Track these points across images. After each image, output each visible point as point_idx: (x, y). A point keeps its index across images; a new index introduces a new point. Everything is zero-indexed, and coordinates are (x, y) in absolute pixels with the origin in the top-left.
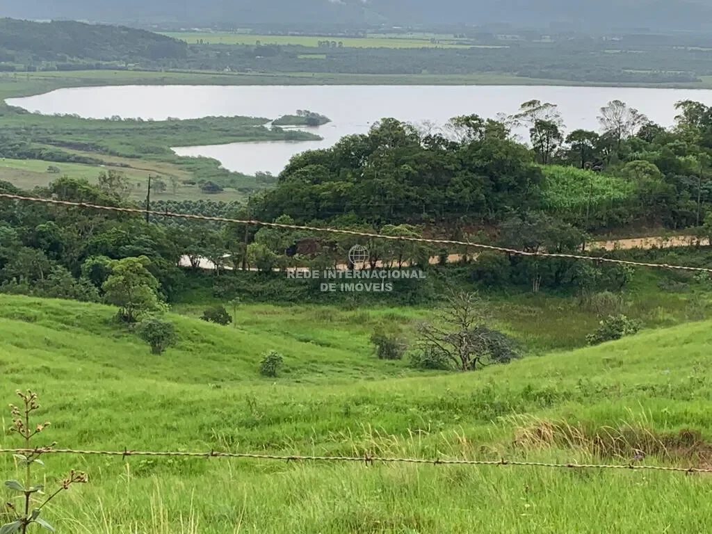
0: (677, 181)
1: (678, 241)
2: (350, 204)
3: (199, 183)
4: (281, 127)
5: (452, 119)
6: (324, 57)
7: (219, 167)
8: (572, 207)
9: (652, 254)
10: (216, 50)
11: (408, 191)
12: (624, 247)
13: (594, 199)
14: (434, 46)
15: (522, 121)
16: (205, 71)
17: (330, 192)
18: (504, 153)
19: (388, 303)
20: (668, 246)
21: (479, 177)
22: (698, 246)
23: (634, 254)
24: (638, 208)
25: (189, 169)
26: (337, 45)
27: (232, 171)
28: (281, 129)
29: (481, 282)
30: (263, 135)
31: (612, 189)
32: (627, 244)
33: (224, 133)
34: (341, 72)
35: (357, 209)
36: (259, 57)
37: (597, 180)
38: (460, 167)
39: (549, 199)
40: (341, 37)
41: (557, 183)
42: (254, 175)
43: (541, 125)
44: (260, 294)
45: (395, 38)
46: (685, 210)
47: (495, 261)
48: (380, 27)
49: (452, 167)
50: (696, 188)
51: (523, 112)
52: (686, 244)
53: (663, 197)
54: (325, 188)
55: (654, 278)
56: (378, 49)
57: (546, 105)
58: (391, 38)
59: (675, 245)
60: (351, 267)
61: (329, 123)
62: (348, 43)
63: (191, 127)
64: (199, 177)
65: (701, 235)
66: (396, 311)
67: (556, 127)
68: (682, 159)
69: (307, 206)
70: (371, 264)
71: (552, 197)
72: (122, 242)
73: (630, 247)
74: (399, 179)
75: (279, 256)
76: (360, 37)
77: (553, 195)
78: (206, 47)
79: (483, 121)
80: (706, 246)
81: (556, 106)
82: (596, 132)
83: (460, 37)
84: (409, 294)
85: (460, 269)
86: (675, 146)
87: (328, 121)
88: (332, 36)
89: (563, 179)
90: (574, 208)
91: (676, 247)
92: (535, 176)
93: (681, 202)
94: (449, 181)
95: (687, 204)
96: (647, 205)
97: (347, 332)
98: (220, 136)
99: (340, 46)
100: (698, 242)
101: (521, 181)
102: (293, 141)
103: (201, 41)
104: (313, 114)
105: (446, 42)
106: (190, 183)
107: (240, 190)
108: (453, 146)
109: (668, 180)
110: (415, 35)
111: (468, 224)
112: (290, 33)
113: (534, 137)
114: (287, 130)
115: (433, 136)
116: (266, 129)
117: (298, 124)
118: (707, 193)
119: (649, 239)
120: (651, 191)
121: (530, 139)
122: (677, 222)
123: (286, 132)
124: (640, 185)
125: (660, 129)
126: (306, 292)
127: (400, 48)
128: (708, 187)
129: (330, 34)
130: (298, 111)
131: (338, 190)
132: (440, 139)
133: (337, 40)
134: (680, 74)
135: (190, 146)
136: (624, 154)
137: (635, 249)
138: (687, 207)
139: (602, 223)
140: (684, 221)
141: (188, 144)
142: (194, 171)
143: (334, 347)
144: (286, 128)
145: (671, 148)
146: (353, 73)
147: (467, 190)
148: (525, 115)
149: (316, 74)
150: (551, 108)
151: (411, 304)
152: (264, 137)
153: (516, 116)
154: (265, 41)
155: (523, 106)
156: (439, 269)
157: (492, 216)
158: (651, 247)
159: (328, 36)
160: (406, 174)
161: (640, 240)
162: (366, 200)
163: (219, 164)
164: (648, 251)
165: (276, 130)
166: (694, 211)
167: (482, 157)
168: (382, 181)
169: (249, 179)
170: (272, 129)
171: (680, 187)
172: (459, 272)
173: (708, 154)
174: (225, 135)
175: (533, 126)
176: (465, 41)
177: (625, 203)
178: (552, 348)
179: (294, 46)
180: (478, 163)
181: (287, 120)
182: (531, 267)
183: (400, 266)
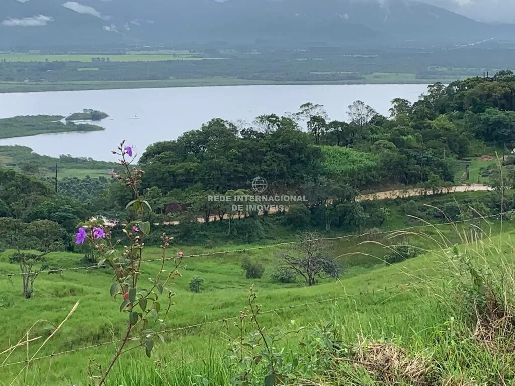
0: (406, 153)
1: (413, 193)
2: (197, 178)
3: (19, 164)
4: (73, 121)
5: (257, 117)
6: (97, 69)
7: (32, 152)
8: (342, 173)
9: (398, 201)
10: (16, 67)
11: (236, 166)
12: (380, 198)
13: (355, 167)
14: (176, 59)
15: (301, 117)
16: (9, 82)
17: (183, 170)
18: (297, 139)
19: (234, 242)
20: (407, 196)
21: (282, 156)
22: (426, 195)
23: (386, 202)
24: (383, 172)
25: (9, 155)
26: (106, 61)
27: (42, 155)
28: (73, 123)
29: (292, 225)
30: (61, 128)
31: (365, 160)
32: (382, 196)
33: (32, 127)
34: (110, 80)
35: (202, 180)
36: (49, 71)
37: (354, 154)
38: (269, 149)
39: (327, 169)
40: (108, 54)
41: (330, 157)
42: (59, 158)
43: (315, 119)
44: (147, 241)
45: (147, 54)
46: (414, 172)
47: (302, 211)
48: (134, 46)
49: (264, 149)
50: (419, 157)
51: (301, 111)
52: (418, 194)
53: (399, 163)
54: (178, 168)
55: (401, 218)
56: (136, 62)
57: (316, 105)
58: (143, 54)
59: (412, 195)
60: (207, 220)
61: (107, 117)
62: (114, 59)
63: (6, 124)
64: (18, 160)
65: (428, 188)
66: (243, 247)
67: (324, 120)
68: (405, 138)
69: (167, 180)
70: (220, 217)
71: (328, 167)
72: (52, 210)
73: (383, 198)
74: (230, 159)
75: (158, 215)
76: (122, 54)
77: (329, 165)
78: (9, 65)
79: (279, 118)
80: (431, 195)
81: (323, 106)
82: (345, 122)
83: (193, 52)
84: (247, 236)
85: (278, 218)
86: (398, 129)
87: (107, 116)
88: (100, 54)
89: (333, 155)
90: (344, 173)
91: (412, 197)
92: (317, 153)
93: (410, 167)
94: (262, 159)
95: (414, 168)
96: (389, 169)
97: (215, 263)
98: (29, 130)
99: (108, 61)
100: (426, 193)
101: (308, 158)
102: (83, 131)
103: (4, 60)
104: (95, 111)
105: (184, 56)
106: (12, 165)
107: (50, 168)
108: (261, 135)
109: (401, 152)
110: (161, 51)
111: (277, 187)
112: (69, 52)
113: (310, 127)
114: (78, 123)
115: (246, 129)
116: (63, 124)
117: (85, 119)
118: (426, 160)
119: (395, 191)
120: (391, 160)
121: (307, 128)
122: (409, 180)
123: (78, 125)
124: (383, 157)
125: (384, 118)
126: (179, 238)
127: (152, 62)
128: (427, 156)
129: (99, 52)
130: (85, 109)
131: (188, 169)
132: (252, 132)
133: (105, 57)
134: (351, 74)
135: (6, 138)
136: (366, 136)
137: (386, 199)
138: (415, 170)
139: (362, 182)
140: (413, 179)
141: (6, 136)
142: (14, 156)
143: (211, 273)
144: (77, 122)
145: (396, 130)
146: (120, 80)
147: (275, 165)
148: (303, 112)
149: (92, 82)
150: (320, 107)
151: (249, 242)
152: (62, 129)
153: (297, 114)
154: (52, 59)
155: (301, 107)
156: (264, 218)
157: (292, 181)
158: (396, 197)
159: (98, 54)
160: (234, 155)
161: (389, 192)
162: (208, 174)
163: (31, 150)
164: (395, 200)
165: (69, 123)
166: (420, 172)
167: (282, 142)
168: (218, 161)
169: (56, 160)
170: (67, 123)
171: (409, 156)
172: (277, 219)
173: (420, 134)
174: (32, 129)
175: (309, 120)
176: (197, 55)
177: (375, 168)
178: (352, 266)
179: (74, 62)
180: (280, 146)
181: (76, 116)
182: (325, 214)
183: (239, 217)
